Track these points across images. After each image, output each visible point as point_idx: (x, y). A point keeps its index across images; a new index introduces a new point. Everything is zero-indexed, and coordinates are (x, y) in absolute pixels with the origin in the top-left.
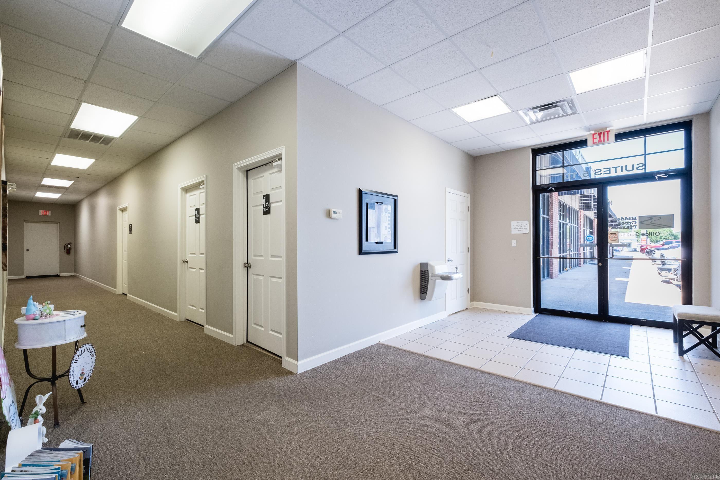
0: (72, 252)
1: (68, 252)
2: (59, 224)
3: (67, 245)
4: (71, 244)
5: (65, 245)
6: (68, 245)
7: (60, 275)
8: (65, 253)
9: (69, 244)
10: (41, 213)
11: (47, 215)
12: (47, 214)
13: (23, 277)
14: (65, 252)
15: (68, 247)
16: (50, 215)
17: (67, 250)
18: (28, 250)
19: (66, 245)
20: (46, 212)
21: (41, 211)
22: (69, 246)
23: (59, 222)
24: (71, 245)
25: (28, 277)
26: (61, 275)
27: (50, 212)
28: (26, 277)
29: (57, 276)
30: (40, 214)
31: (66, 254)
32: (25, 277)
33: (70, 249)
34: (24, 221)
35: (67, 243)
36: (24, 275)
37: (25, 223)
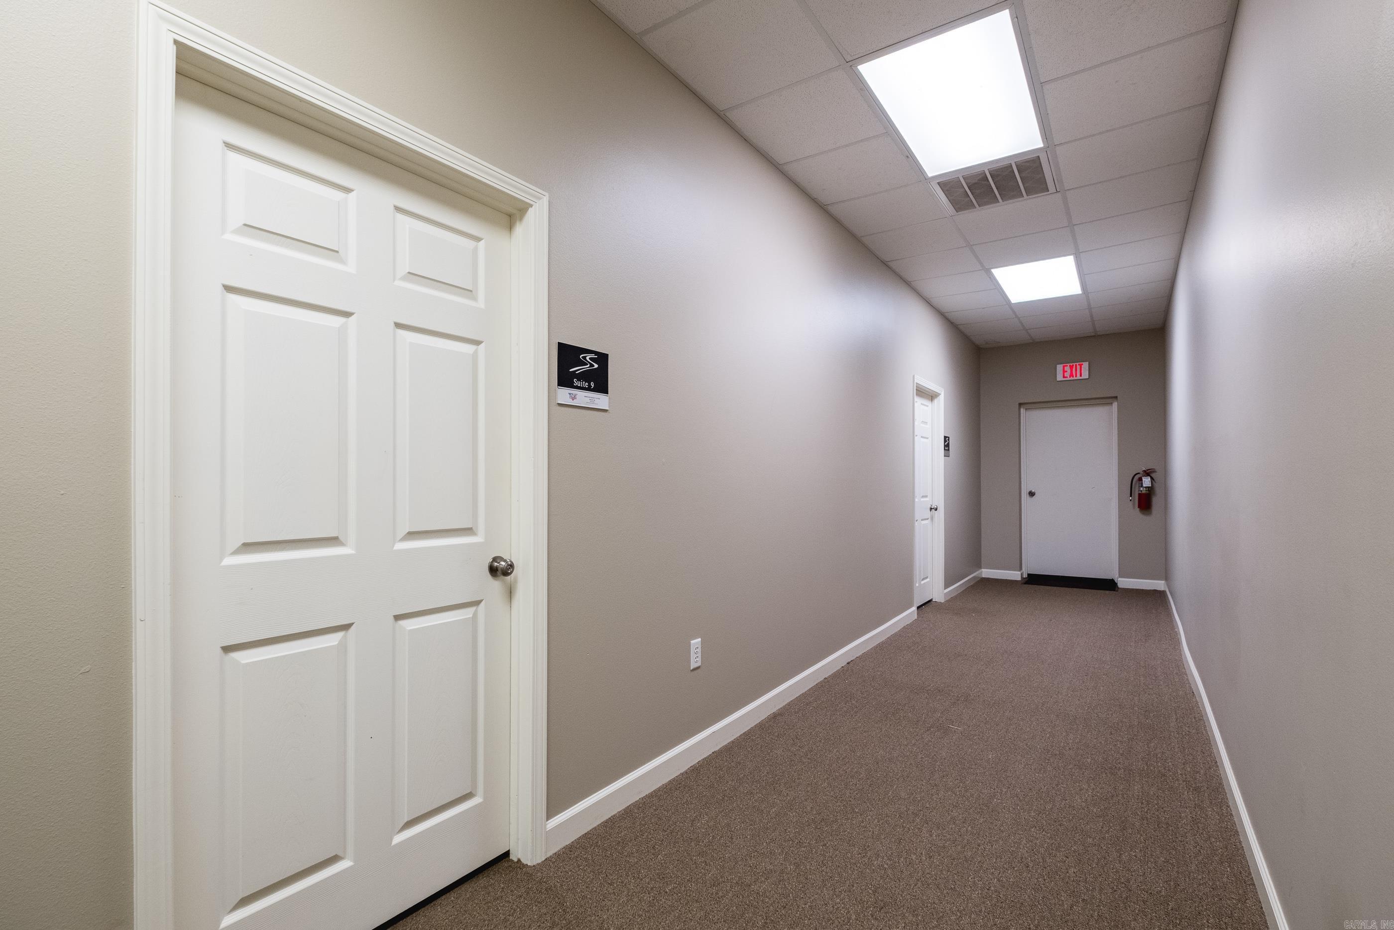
0: (1156, 501)
1: (1145, 502)
2: (1115, 405)
3: (1140, 479)
4: (1153, 475)
5: (1135, 475)
6: (1144, 479)
7: (1120, 585)
8: (1134, 508)
9: (1147, 473)
10: (1061, 372)
11: (1079, 377)
12: (1076, 376)
13: (1016, 574)
14: (1134, 504)
15: (1142, 484)
16: (1085, 375)
17: (1141, 495)
18: (1032, 494)
19: (1137, 477)
20: (1074, 367)
21: (1060, 368)
22: (1147, 482)
23: (1116, 397)
24: (1152, 478)
25: (1034, 580)
26: (1124, 583)
27: (1086, 365)
28: (1029, 575)
29: (1109, 585)
30: (1060, 377)
31: (1138, 509)
32: (1025, 576)
33: (1151, 490)
34: (1020, 405)
35: (1140, 471)
36: (1021, 569)
37: (1022, 410)
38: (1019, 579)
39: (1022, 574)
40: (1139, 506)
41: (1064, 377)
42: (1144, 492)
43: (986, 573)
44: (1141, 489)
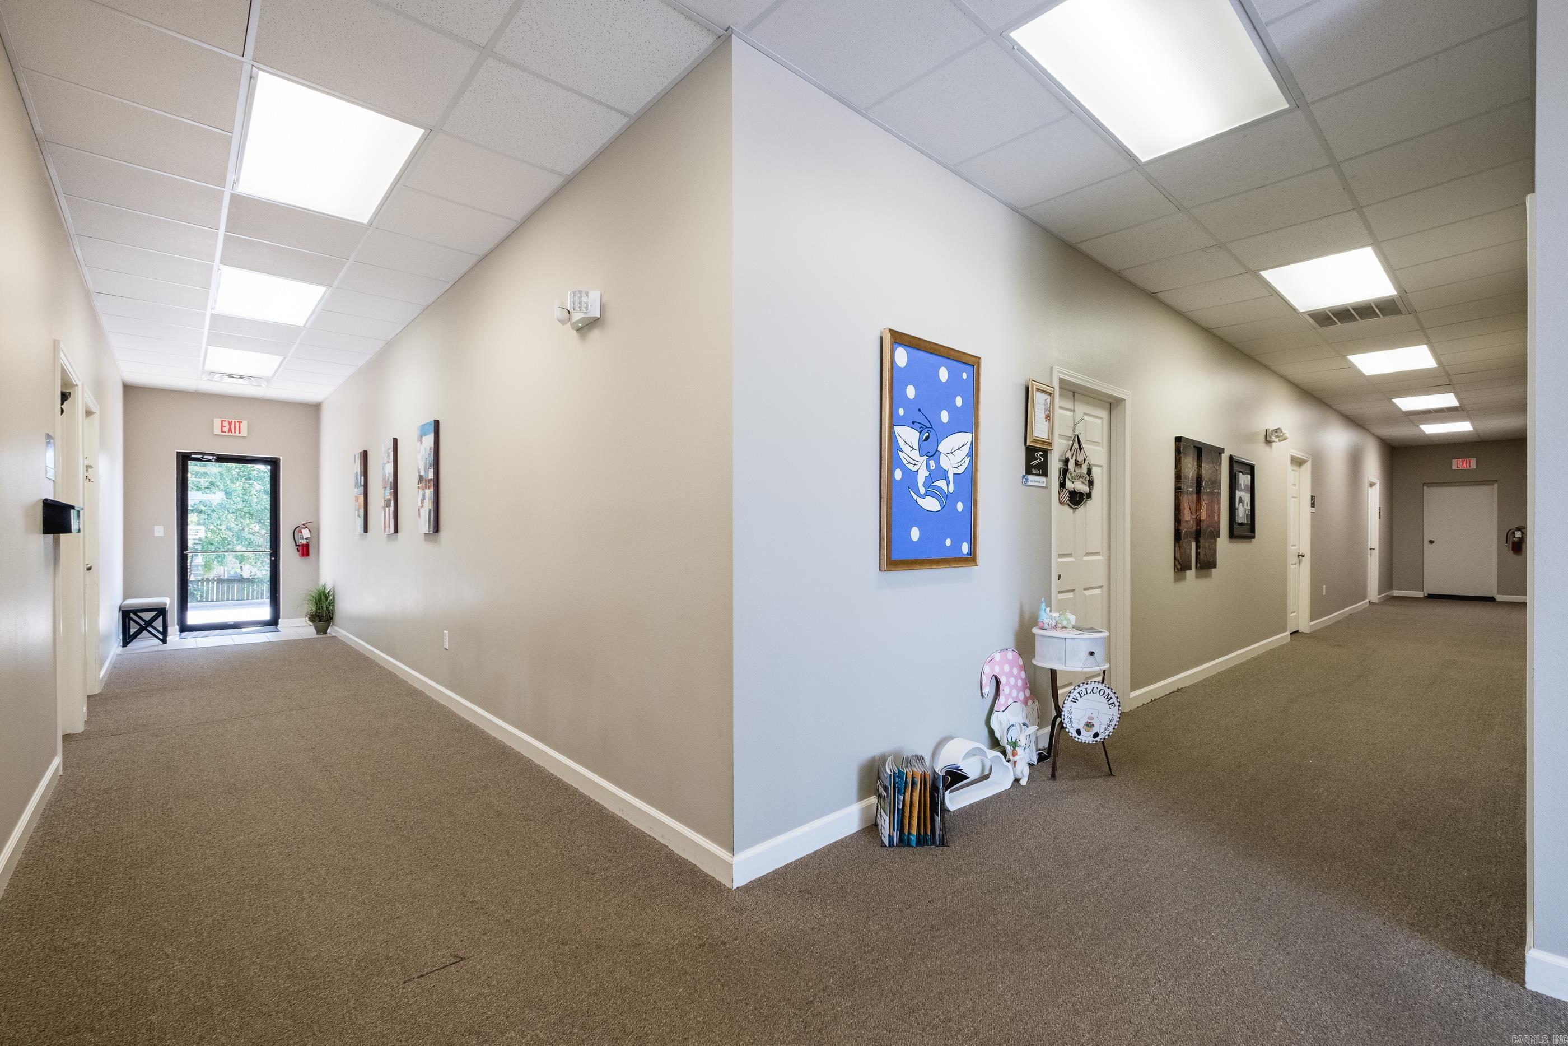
1: (1514, 547)
2: (1496, 485)
3: (1514, 533)
6: (1516, 533)
7: (1498, 600)
8: (1509, 550)
9: (1518, 529)
10: (1457, 464)
11: (1468, 468)
13: (1419, 594)
14: (1509, 548)
15: (1515, 536)
16: (1474, 466)
17: (1514, 543)
18: (1431, 542)
19: (1511, 531)
20: (1465, 461)
21: (1454, 462)
22: (1518, 535)
23: (1497, 481)
25: (1432, 597)
26: (1499, 598)
27: (1473, 461)
28: (1428, 594)
29: (1491, 600)
30: (1454, 467)
31: (1511, 552)
32: (1426, 595)
33: (1519, 540)
34: (1424, 484)
35: (1514, 528)
36: (1423, 590)
37: (1425, 487)
38: (1422, 596)
39: (1424, 594)
40: (1512, 550)
41: (1457, 467)
42: (1516, 541)
43: (1396, 593)
44: (1514, 539)
